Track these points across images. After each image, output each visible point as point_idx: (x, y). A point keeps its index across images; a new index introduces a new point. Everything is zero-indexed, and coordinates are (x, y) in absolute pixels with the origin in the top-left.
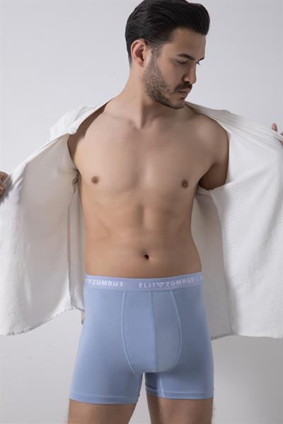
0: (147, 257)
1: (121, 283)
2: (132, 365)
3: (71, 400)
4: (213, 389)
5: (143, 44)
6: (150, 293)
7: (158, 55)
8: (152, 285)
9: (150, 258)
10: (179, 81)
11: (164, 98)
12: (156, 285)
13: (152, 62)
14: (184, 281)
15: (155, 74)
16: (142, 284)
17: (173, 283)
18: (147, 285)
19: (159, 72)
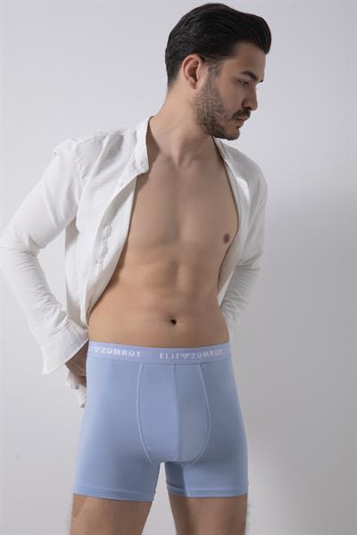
0: (174, 322)
1: (138, 353)
2: (149, 453)
3: (76, 496)
4: (247, 483)
5: (199, 60)
6: (172, 366)
7: (217, 73)
8: (175, 356)
9: (178, 324)
10: (239, 107)
11: (218, 126)
12: (179, 356)
13: (209, 82)
14: (212, 352)
15: (212, 97)
16: (163, 354)
17: (200, 356)
18: (169, 356)
19: (217, 94)
